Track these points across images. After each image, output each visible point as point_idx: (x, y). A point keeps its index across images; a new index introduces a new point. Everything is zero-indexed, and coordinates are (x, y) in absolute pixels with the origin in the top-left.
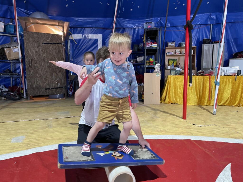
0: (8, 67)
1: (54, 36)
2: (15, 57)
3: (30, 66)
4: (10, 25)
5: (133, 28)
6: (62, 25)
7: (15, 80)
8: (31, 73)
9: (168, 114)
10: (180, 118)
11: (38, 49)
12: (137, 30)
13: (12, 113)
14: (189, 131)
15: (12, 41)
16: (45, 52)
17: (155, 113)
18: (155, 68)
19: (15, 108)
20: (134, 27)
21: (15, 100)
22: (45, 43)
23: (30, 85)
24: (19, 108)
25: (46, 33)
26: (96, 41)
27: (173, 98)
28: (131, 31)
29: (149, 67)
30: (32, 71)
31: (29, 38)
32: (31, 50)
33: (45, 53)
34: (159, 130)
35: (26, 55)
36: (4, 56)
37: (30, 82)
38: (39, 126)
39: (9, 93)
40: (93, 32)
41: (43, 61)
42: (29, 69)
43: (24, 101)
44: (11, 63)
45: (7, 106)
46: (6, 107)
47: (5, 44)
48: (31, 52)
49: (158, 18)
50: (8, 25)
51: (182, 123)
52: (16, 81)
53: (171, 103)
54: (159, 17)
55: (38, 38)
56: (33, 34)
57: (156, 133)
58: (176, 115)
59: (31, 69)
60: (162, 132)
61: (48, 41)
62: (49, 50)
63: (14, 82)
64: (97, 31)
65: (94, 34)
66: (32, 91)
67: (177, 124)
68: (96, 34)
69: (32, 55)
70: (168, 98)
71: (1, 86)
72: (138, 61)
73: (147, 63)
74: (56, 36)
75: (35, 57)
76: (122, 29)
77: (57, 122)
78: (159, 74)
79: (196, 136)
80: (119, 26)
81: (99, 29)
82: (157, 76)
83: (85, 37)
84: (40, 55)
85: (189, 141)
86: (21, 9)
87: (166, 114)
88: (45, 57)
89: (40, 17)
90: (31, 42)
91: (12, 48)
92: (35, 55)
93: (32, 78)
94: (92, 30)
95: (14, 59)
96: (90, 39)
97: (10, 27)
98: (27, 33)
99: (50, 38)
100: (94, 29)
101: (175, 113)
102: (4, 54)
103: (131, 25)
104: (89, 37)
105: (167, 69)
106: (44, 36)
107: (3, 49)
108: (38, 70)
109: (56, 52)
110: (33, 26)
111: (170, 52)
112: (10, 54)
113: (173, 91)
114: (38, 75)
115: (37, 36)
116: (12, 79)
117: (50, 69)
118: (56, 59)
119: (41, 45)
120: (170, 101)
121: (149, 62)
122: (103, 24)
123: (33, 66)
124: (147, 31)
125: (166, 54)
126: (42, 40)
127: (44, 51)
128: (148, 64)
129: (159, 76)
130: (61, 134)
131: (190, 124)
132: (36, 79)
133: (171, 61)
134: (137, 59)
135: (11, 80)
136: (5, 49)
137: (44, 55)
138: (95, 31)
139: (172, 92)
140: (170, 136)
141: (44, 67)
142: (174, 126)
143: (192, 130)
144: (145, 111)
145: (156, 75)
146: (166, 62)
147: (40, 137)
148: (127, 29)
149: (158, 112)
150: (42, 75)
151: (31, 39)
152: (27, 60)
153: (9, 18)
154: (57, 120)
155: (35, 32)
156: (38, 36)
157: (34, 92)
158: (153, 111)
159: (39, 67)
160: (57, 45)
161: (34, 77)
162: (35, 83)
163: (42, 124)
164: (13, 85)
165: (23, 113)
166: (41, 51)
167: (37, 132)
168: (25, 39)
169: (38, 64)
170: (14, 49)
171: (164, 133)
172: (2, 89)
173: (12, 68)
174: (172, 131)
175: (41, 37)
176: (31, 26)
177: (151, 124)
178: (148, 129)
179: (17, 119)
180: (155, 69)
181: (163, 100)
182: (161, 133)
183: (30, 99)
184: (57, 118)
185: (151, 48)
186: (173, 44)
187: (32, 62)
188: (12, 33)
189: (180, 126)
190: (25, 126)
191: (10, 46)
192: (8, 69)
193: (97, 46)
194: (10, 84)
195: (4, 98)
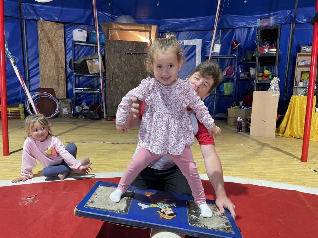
0: (91, 82)
1: (139, 44)
2: (97, 71)
3: (110, 81)
4: (93, 33)
5: (247, 28)
6: (149, 29)
7: (98, 97)
8: (112, 89)
9: (280, 153)
10: (296, 159)
11: (120, 61)
12: (253, 29)
13: (85, 133)
14: (302, 180)
15: (95, 52)
16: (128, 64)
17: (261, 150)
18: (270, 84)
19: (90, 128)
20: (249, 26)
21: (94, 119)
22: (128, 54)
23: (110, 103)
24: (95, 128)
25: (130, 41)
26: (194, 48)
27: (297, 129)
28: (244, 32)
29: (261, 82)
30: (112, 87)
31: (111, 47)
32: (112, 62)
33: (127, 66)
34: (254, 172)
35: (107, 68)
36: (86, 70)
37: (110, 100)
38: (106, 150)
39: (89, 111)
40: (191, 37)
41: (125, 75)
42: (109, 84)
43: (103, 121)
44: (93, 78)
45: (84, 125)
46: (83, 127)
47: (88, 56)
48: (112, 64)
49: (287, 12)
50: (90, 33)
51: (296, 167)
52: (99, 99)
53: (294, 136)
54: (288, 9)
55: (121, 47)
56: (115, 42)
57: (247, 175)
58: (293, 154)
59: (112, 84)
60: (258, 176)
61: (132, 50)
62: (132, 61)
63: (96, 99)
64: (195, 35)
65: (191, 39)
66: (111, 111)
67: (288, 168)
68: (194, 39)
69: (113, 68)
70: (290, 129)
71: (83, 103)
72: (251, 74)
73: (258, 77)
74: (141, 44)
75: (117, 71)
76: (230, 30)
77: (127, 148)
78: (277, 94)
79: (309, 188)
80: (226, 26)
81: (198, 32)
82: (273, 96)
84: (122, 68)
85: (295, 193)
86: (105, 13)
87: (278, 152)
88: (128, 70)
89: (125, 22)
90: (113, 53)
91: (94, 60)
92: (117, 68)
93: (112, 95)
94: (189, 33)
95: (96, 72)
96: (186, 46)
97: (93, 36)
98: (109, 41)
99: (134, 47)
100: (191, 32)
101: (292, 152)
102: (86, 67)
103: (244, 24)
104: (184, 43)
105: (298, 86)
106: (127, 45)
107: (85, 61)
108: (119, 85)
109: (140, 64)
110: (116, 32)
111: (304, 61)
112: (92, 67)
113: (299, 118)
114: (119, 92)
115: (119, 44)
116: (94, 95)
117: (132, 85)
118: (140, 73)
119: (123, 56)
120: (293, 134)
121: (263, 76)
122: (203, 25)
123: (113, 81)
124: (261, 31)
125: (298, 64)
126: (125, 50)
127: (126, 63)
128: (260, 79)
129: (276, 96)
130: (124, 161)
131: (309, 170)
132: (116, 96)
133: (305, 74)
134: (250, 71)
135: (93, 97)
136: (87, 61)
137: (127, 68)
138: (193, 35)
139: (297, 121)
140: (267, 182)
141: (126, 82)
142: (282, 169)
143: (307, 178)
144: (246, 145)
145: (273, 94)
146: (296, 77)
147: (101, 163)
148: (239, 29)
149: (267, 148)
150: (123, 91)
151: (113, 49)
152: (107, 74)
153: (93, 24)
154: (127, 145)
155: (120, 40)
156: (121, 45)
157: (114, 112)
158: (259, 147)
159: (121, 83)
160: (141, 55)
161: (114, 94)
162: (116, 101)
163: (109, 149)
164: (96, 103)
165: (96, 134)
166: (123, 63)
167: (101, 157)
168: (107, 49)
169: (119, 79)
170: (97, 60)
171: (259, 177)
172: (83, 106)
173: (95, 83)
174: (273, 176)
175: (124, 46)
176: (114, 33)
177: (247, 163)
178: (237, 169)
179: (87, 140)
180: (271, 86)
181: (282, 132)
182: (254, 177)
183: (109, 120)
184: (128, 142)
185: (267, 55)
186: (309, 49)
187: (113, 76)
188: (95, 42)
189: (292, 171)
190: (91, 149)
191: (92, 58)
192: (90, 85)
193: (195, 55)
194: (92, 101)
195: (84, 117)
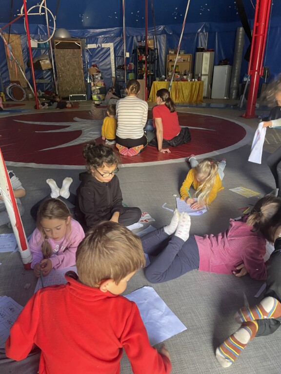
0: (41, 75)
3: (60, 75)
8: (61, 80)
18: (143, 76)
23: (61, 89)
31: (58, 54)
36: (40, 67)
41: (68, 71)
44: (43, 72)
48: (59, 64)
54: (162, 25)
55: (64, 53)
61: (70, 55)
62: (72, 62)
65: (106, 43)
71: (39, 91)
74: (76, 51)
80: (128, 35)
81: (110, 38)
83: (99, 46)
88: (70, 68)
90: (59, 57)
92: (62, 67)
94: (104, 39)
95: (47, 69)
98: (56, 50)
104: (102, 46)
107: (39, 61)
109: (76, 64)
112: (44, 65)
114: (65, 82)
117: (73, 77)
119: (66, 59)
135: (44, 86)
138: (107, 40)
141: (69, 75)
150: (68, 81)
152: (57, 71)
153: (39, 34)
159: (66, 76)
160: (77, 58)
164: (46, 89)
166: (66, 63)
170: (46, 60)
173: (44, 76)
186: (173, 52)
187: (61, 72)
191: (43, 59)
193: (110, 54)
